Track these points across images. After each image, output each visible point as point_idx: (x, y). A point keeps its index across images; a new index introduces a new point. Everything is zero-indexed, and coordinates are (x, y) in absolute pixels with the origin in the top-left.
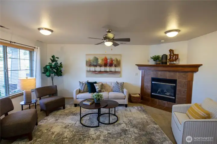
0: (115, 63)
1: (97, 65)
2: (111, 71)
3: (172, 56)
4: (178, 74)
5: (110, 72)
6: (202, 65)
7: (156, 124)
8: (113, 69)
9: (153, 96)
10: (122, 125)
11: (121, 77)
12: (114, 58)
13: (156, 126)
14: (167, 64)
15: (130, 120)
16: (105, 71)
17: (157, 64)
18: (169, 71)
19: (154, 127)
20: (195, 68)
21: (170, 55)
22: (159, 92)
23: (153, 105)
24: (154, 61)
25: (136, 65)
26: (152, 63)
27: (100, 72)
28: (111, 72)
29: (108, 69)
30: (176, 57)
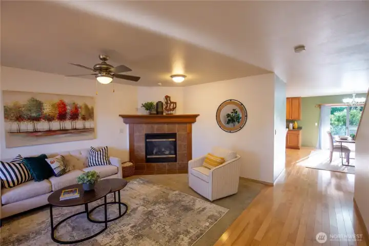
0: (82, 112)
1: (40, 118)
2: (76, 129)
3: (168, 105)
4: (177, 126)
5: (73, 131)
6: (199, 115)
7: (174, 191)
8: (79, 124)
9: (148, 161)
10: (139, 209)
11: (95, 138)
12: (80, 103)
13: (177, 192)
14: (163, 114)
15: (144, 199)
16: (60, 130)
17: (151, 114)
18: (168, 123)
19: (176, 194)
20: (192, 118)
21: (167, 103)
22: (156, 153)
23: (151, 172)
24: (147, 109)
25: (120, 115)
26: (144, 112)
27: (50, 132)
28: (75, 131)
29: (68, 124)
30: (173, 106)
